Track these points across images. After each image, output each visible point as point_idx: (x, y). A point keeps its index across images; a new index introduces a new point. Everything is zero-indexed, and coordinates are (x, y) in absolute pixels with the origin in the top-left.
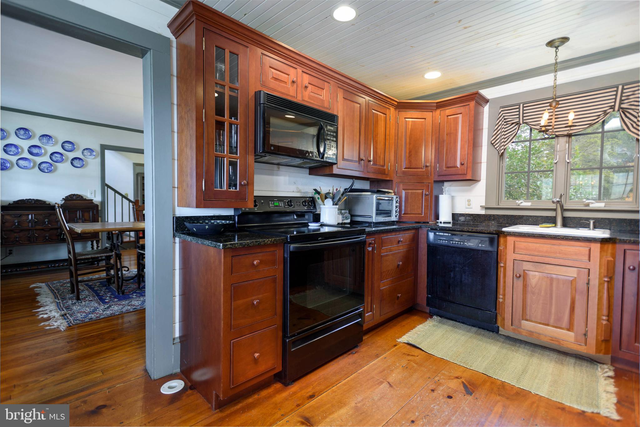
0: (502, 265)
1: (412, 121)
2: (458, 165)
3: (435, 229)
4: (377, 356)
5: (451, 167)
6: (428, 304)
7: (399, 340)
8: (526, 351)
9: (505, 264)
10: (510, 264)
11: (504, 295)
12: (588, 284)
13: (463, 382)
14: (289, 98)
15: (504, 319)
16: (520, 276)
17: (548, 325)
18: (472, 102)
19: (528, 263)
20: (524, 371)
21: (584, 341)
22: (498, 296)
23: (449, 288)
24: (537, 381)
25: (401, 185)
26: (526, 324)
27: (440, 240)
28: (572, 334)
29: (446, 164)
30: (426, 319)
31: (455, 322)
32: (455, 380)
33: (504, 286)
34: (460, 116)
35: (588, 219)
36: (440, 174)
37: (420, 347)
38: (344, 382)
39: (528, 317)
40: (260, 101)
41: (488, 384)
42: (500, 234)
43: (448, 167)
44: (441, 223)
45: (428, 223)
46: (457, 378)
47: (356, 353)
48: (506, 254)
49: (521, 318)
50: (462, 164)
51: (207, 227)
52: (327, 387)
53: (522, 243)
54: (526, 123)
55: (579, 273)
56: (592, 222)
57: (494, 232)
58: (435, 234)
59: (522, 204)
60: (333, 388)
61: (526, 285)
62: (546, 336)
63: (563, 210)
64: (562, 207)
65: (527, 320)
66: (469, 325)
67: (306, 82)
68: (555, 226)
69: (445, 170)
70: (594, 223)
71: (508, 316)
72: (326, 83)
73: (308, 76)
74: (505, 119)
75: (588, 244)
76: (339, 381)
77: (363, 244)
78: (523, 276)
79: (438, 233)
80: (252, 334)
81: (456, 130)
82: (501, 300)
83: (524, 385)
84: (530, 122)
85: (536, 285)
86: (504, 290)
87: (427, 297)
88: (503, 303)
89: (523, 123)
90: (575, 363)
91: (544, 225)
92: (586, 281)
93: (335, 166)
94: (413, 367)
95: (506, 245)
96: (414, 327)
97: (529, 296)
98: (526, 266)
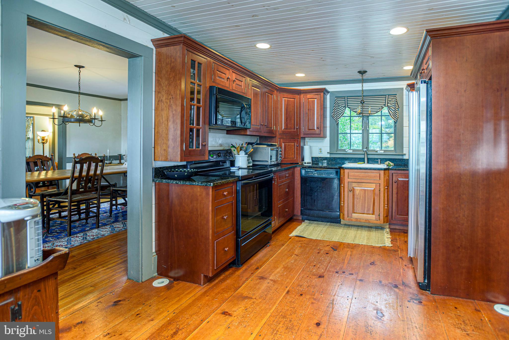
0: (342, 185)
1: (287, 100)
2: (316, 128)
3: (305, 168)
4: (283, 245)
5: (311, 130)
6: (302, 214)
7: (291, 235)
8: (355, 229)
9: (344, 185)
10: (346, 184)
11: (344, 202)
12: (380, 191)
13: (331, 247)
14: (226, 89)
15: (344, 215)
16: (351, 190)
17: (364, 214)
18: (322, 93)
19: (355, 183)
20: (355, 237)
21: (378, 219)
22: (341, 202)
23: (314, 202)
24: (361, 239)
25: (282, 140)
26: (354, 215)
27: (309, 174)
28: (374, 216)
29: (308, 128)
30: (301, 223)
31: (317, 222)
32: (327, 247)
33: (344, 197)
34: (316, 100)
35: (377, 159)
36: (305, 133)
37: (303, 236)
38: (271, 259)
39: (355, 211)
40: (214, 93)
41: (342, 245)
42: (340, 168)
43: (310, 130)
44: (305, 163)
45: (298, 163)
46: (328, 246)
47: (270, 246)
48: (344, 179)
49: (352, 212)
50: (318, 128)
51: (186, 174)
52: (263, 263)
53: (352, 173)
54: (349, 107)
55: (376, 186)
56: (379, 160)
57: (338, 168)
58: (305, 170)
59: (348, 151)
60: (267, 263)
61: (354, 194)
62: (363, 219)
63: (368, 154)
64: (367, 153)
65: (355, 213)
66: (325, 222)
67: (234, 79)
68: (364, 163)
69: (308, 131)
70: (380, 161)
71: (346, 213)
72: (244, 78)
73: (235, 74)
74: (338, 104)
75: (379, 171)
76: (268, 260)
77: (271, 180)
78: (353, 190)
79: (307, 170)
80: (224, 237)
81: (314, 108)
82: (342, 205)
83: (357, 242)
84: (350, 107)
85: (359, 193)
86: (344, 199)
87: (301, 210)
88: (344, 206)
89: (347, 107)
90: (375, 230)
91: (360, 163)
92: (379, 190)
93: (248, 130)
94: (305, 246)
95: (344, 174)
96: (296, 228)
97: (356, 200)
98: (354, 185)
